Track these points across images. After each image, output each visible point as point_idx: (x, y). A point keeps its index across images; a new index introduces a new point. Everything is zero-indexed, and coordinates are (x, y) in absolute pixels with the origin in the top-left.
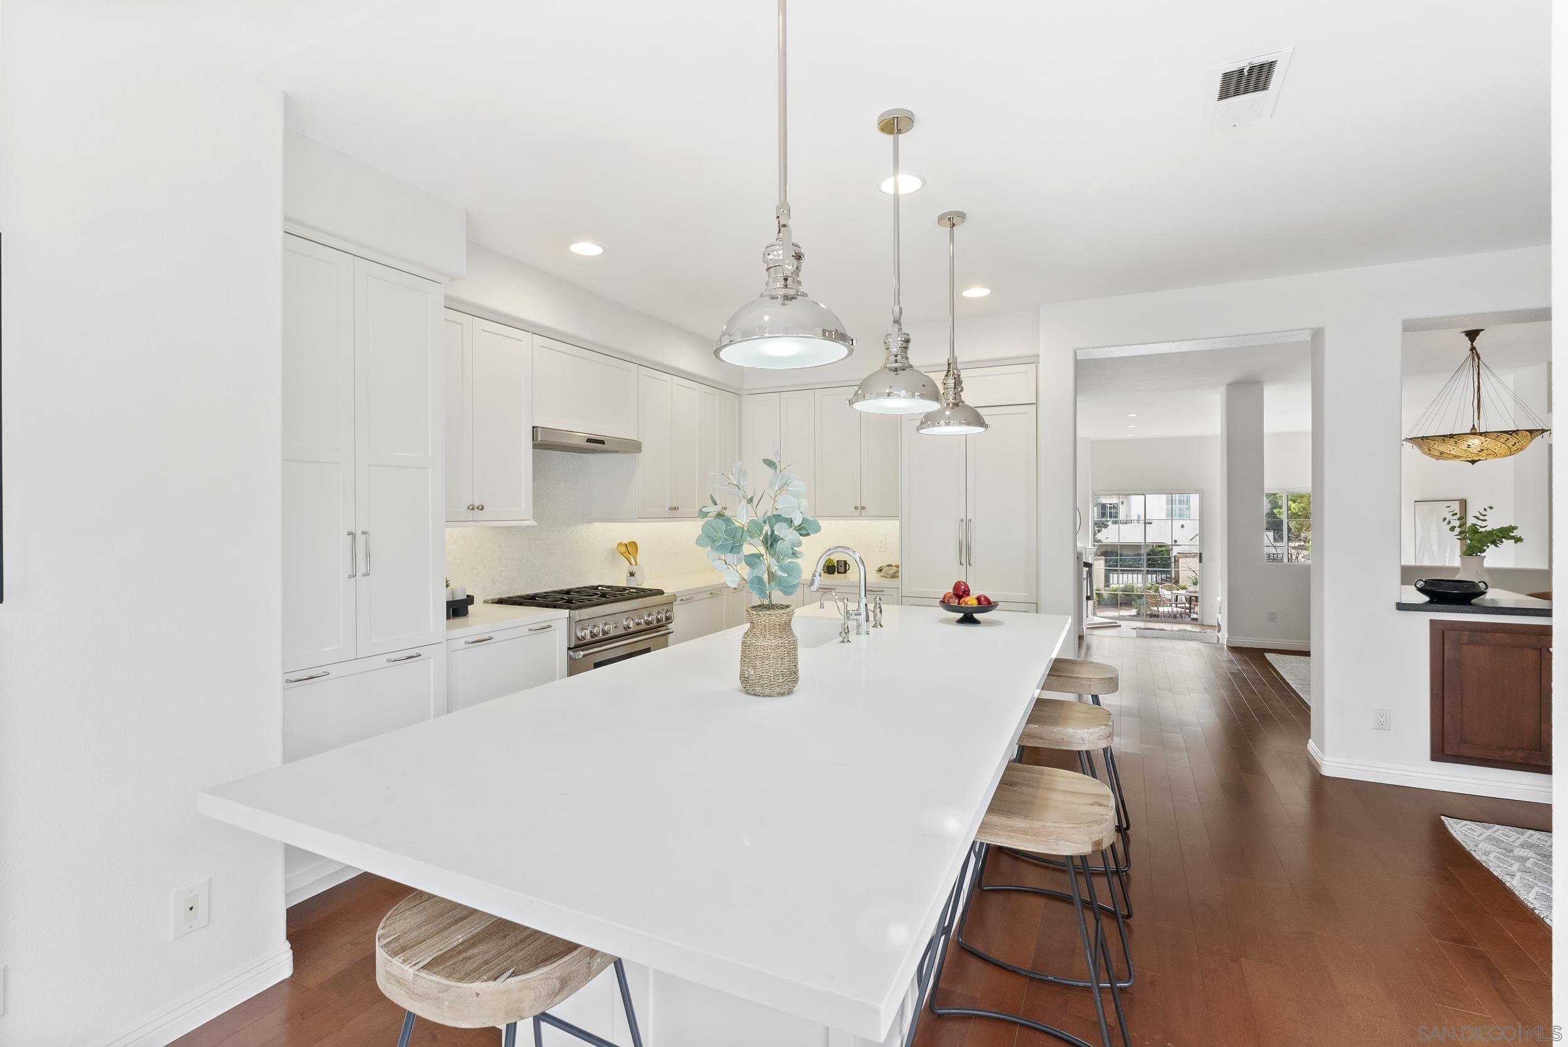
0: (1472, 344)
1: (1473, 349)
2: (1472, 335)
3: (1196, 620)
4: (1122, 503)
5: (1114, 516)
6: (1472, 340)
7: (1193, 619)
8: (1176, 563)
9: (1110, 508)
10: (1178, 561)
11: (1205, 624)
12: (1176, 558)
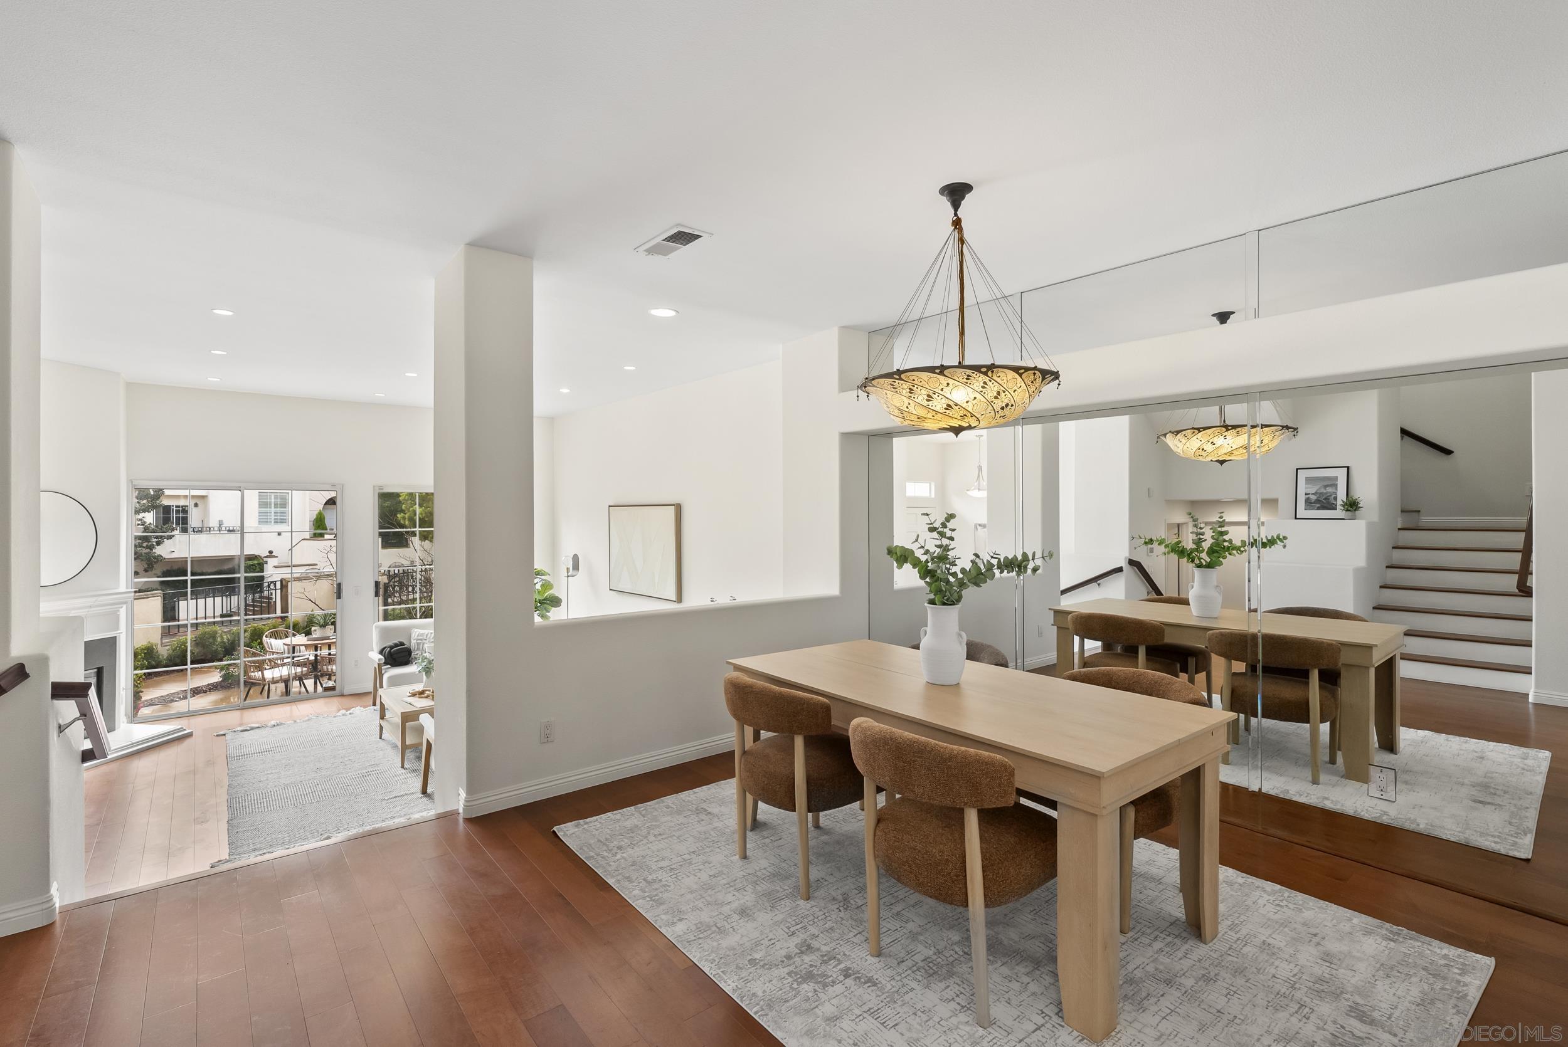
0: (956, 214)
1: (957, 223)
2: (956, 192)
3: (333, 688)
4: (196, 505)
5: (183, 523)
6: (956, 206)
7: (326, 689)
8: (284, 590)
9: (178, 512)
10: (287, 586)
11: (346, 692)
12: (284, 582)
